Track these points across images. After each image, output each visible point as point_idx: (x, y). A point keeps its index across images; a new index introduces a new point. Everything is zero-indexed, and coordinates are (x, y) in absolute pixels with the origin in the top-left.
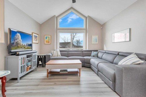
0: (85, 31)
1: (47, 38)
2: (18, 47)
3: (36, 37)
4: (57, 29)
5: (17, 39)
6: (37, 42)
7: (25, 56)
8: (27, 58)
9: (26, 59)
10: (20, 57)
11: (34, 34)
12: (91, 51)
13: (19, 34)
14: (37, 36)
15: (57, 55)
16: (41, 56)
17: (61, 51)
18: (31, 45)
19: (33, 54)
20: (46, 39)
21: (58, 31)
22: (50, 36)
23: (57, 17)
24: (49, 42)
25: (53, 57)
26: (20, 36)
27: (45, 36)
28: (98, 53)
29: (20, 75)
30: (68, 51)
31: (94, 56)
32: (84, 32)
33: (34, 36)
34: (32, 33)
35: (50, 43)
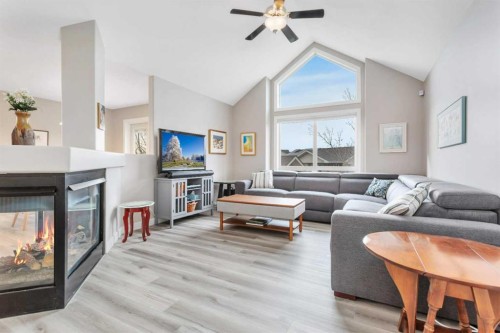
0: (358, 111)
1: (248, 139)
2: (175, 163)
3: (218, 139)
4: (272, 113)
5: (172, 148)
6: (223, 151)
7: (185, 180)
8: (189, 184)
9: (186, 187)
10: (174, 182)
11: (213, 133)
12: (370, 177)
13: (176, 138)
14: (222, 138)
15: (262, 185)
16: (229, 185)
17: (275, 175)
18: (202, 159)
19: (204, 178)
20: (245, 141)
21: (276, 118)
22: (253, 135)
23: (272, 82)
24: (251, 150)
25: (252, 189)
26: (178, 141)
27: (243, 135)
28: (389, 185)
29: (175, 216)
30: (296, 176)
31: (373, 195)
32: (355, 114)
33: (215, 137)
34: (210, 131)
35: (253, 153)
